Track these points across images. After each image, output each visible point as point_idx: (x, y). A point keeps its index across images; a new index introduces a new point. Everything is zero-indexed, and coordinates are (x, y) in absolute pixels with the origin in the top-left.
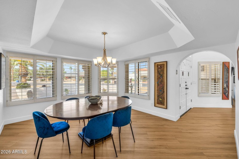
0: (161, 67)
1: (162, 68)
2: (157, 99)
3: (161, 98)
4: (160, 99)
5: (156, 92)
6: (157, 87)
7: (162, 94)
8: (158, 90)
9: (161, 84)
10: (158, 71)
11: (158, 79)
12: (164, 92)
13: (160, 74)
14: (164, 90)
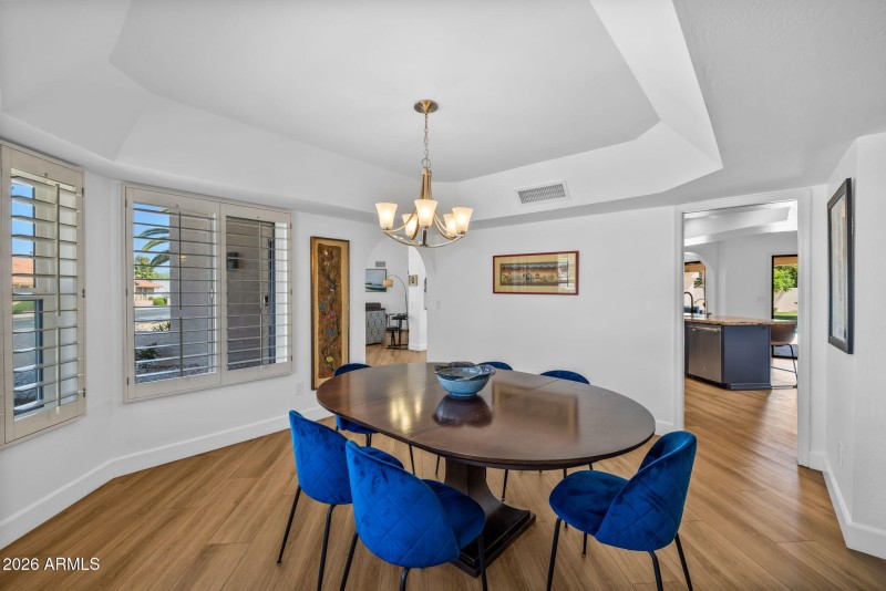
0: (331, 257)
1: (335, 259)
2: (320, 363)
3: (332, 355)
4: (330, 359)
5: (317, 337)
6: (320, 322)
7: (335, 340)
8: (321, 332)
9: (332, 309)
10: (322, 269)
11: (321, 293)
12: (339, 333)
13: (328, 278)
14: (338, 326)
